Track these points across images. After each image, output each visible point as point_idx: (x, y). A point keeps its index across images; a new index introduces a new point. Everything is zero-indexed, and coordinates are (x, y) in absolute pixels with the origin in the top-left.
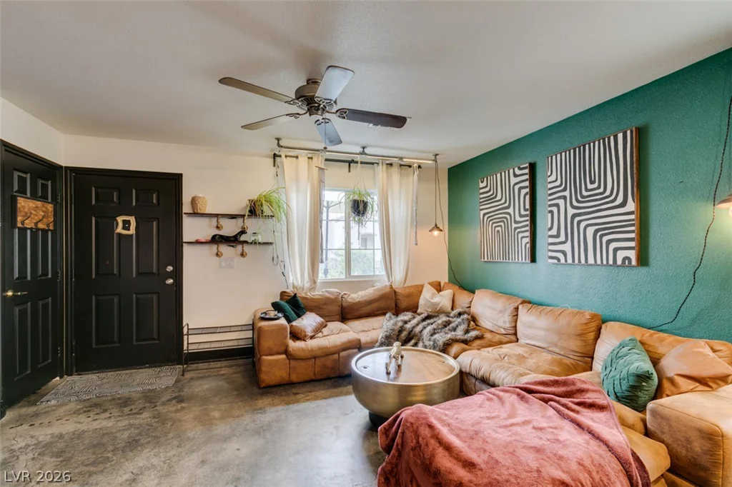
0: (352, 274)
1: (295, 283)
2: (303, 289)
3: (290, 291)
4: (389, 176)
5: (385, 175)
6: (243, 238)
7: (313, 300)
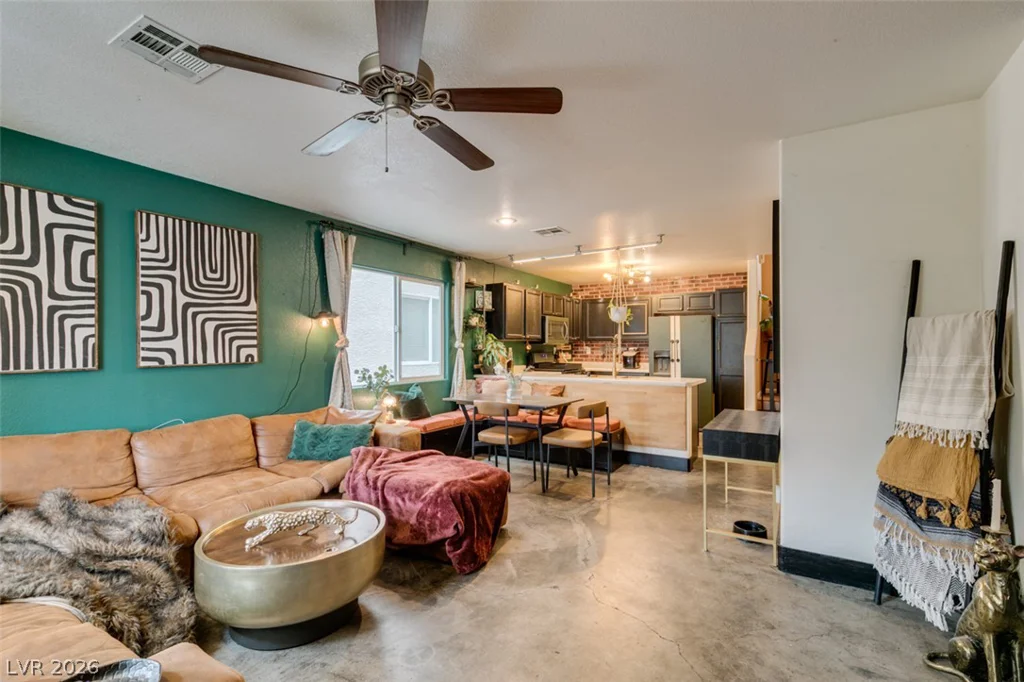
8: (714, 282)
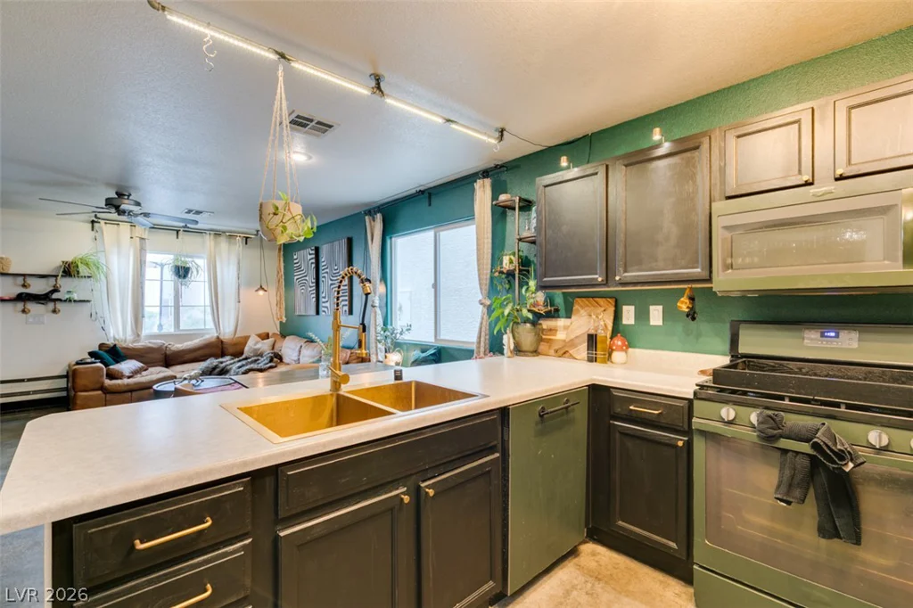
0: (181, 328)
1: (117, 337)
2: (125, 341)
3: (111, 342)
4: (216, 244)
5: (212, 243)
6: (55, 296)
7: (134, 349)
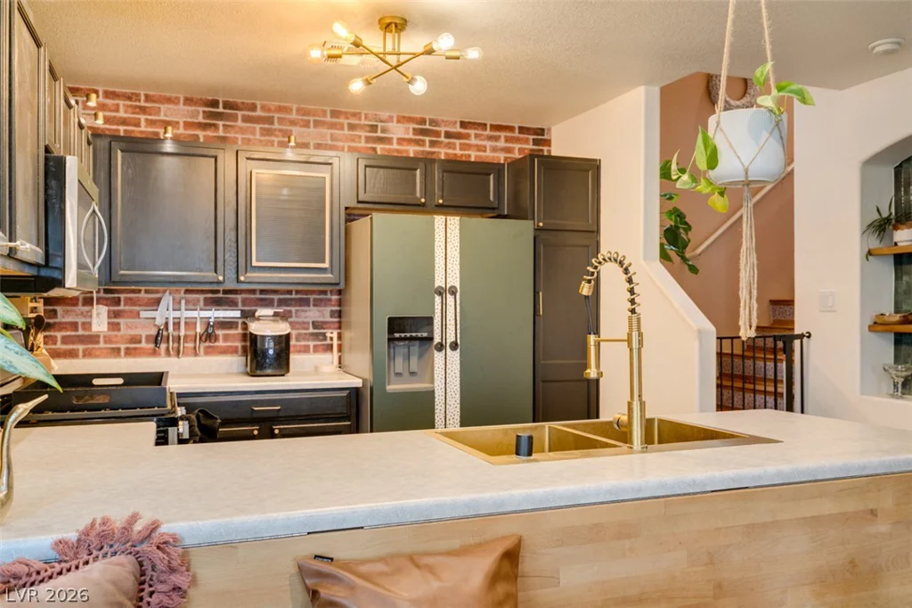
8: (473, 141)
